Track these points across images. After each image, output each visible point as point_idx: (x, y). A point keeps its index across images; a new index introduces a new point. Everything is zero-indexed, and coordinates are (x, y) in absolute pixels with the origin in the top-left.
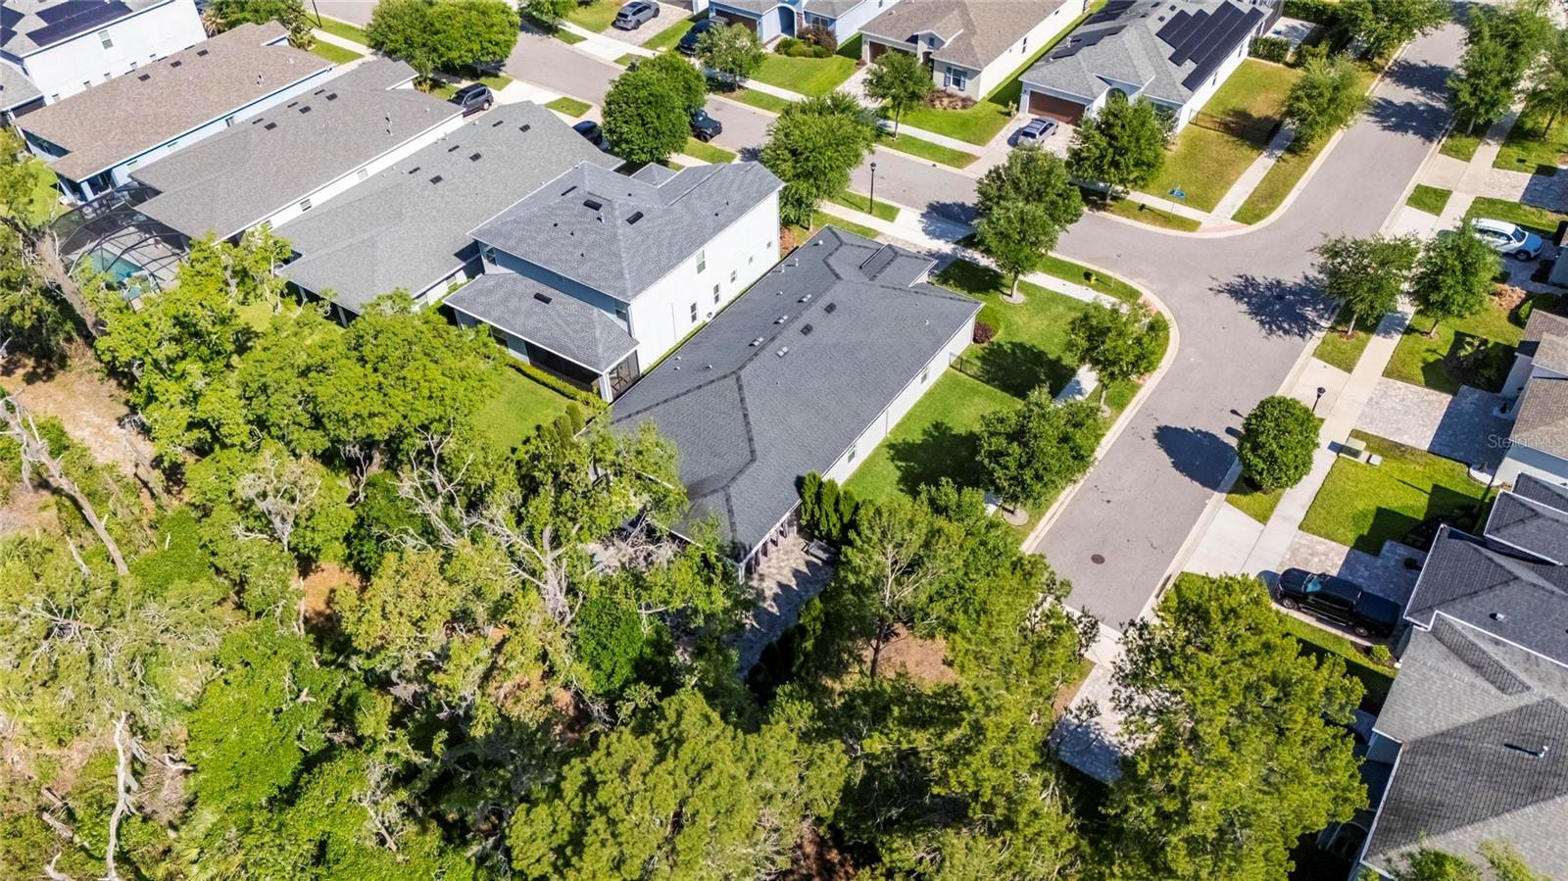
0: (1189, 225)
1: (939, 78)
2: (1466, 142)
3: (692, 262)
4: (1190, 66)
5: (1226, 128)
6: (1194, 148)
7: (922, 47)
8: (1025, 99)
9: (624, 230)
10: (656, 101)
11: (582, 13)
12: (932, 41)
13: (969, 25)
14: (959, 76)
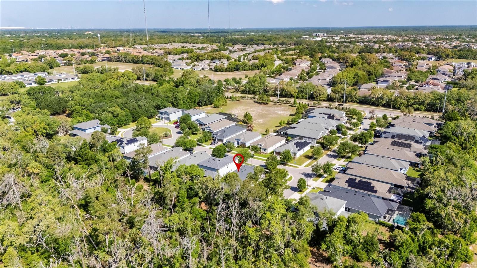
0: (298, 167)
1: (262, 150)
2: (340, 159)
3: (226, 167)
4: (299, 148)
5: (305, 157)
6: (300, 159)
7: (259, 146)
8: (275, 153)
9: (218, 162)
10: (220, 150)
11: (205, 143)
12: (260, 145)
13: (266, 143)
14: (265, 150)
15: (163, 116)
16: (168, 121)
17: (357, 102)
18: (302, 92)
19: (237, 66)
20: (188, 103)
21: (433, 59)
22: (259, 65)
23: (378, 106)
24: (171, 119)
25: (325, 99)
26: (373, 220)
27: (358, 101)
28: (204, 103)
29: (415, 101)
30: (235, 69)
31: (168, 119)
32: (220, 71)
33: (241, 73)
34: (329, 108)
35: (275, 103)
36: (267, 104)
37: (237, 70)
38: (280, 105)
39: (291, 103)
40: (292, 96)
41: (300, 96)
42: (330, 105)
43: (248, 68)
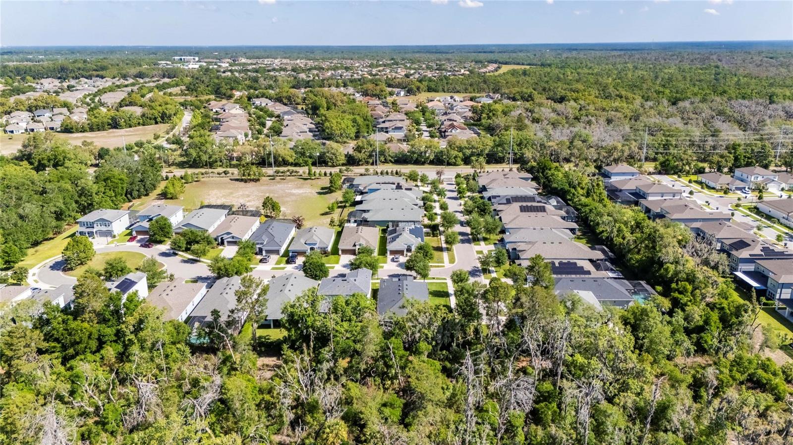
15: (94, 230)
16: (110, 239)
17: (392, 162)
18: (303, 154)
19: (113, 119)
20: (110, 197)
21: (402, 93)
22: (157, 116)
23: (423, 163)
24: (115, 233)
25: (345, 162)
26: (621, 307)
27: (392, 160)
28: (135, 193)
29: (472, 152)
30: (109, 124)
31: (109, 234)
32: (77, 131)
33: (126, 132)
34: (365, 175)
35: (272, 178)
36: (258, 180)
37: (116, 127)
38: (284, 179)
39: (299, 174)
40: (285, 163)
41: (301, 161)
42: (367, 170)
43: (135, 121)
